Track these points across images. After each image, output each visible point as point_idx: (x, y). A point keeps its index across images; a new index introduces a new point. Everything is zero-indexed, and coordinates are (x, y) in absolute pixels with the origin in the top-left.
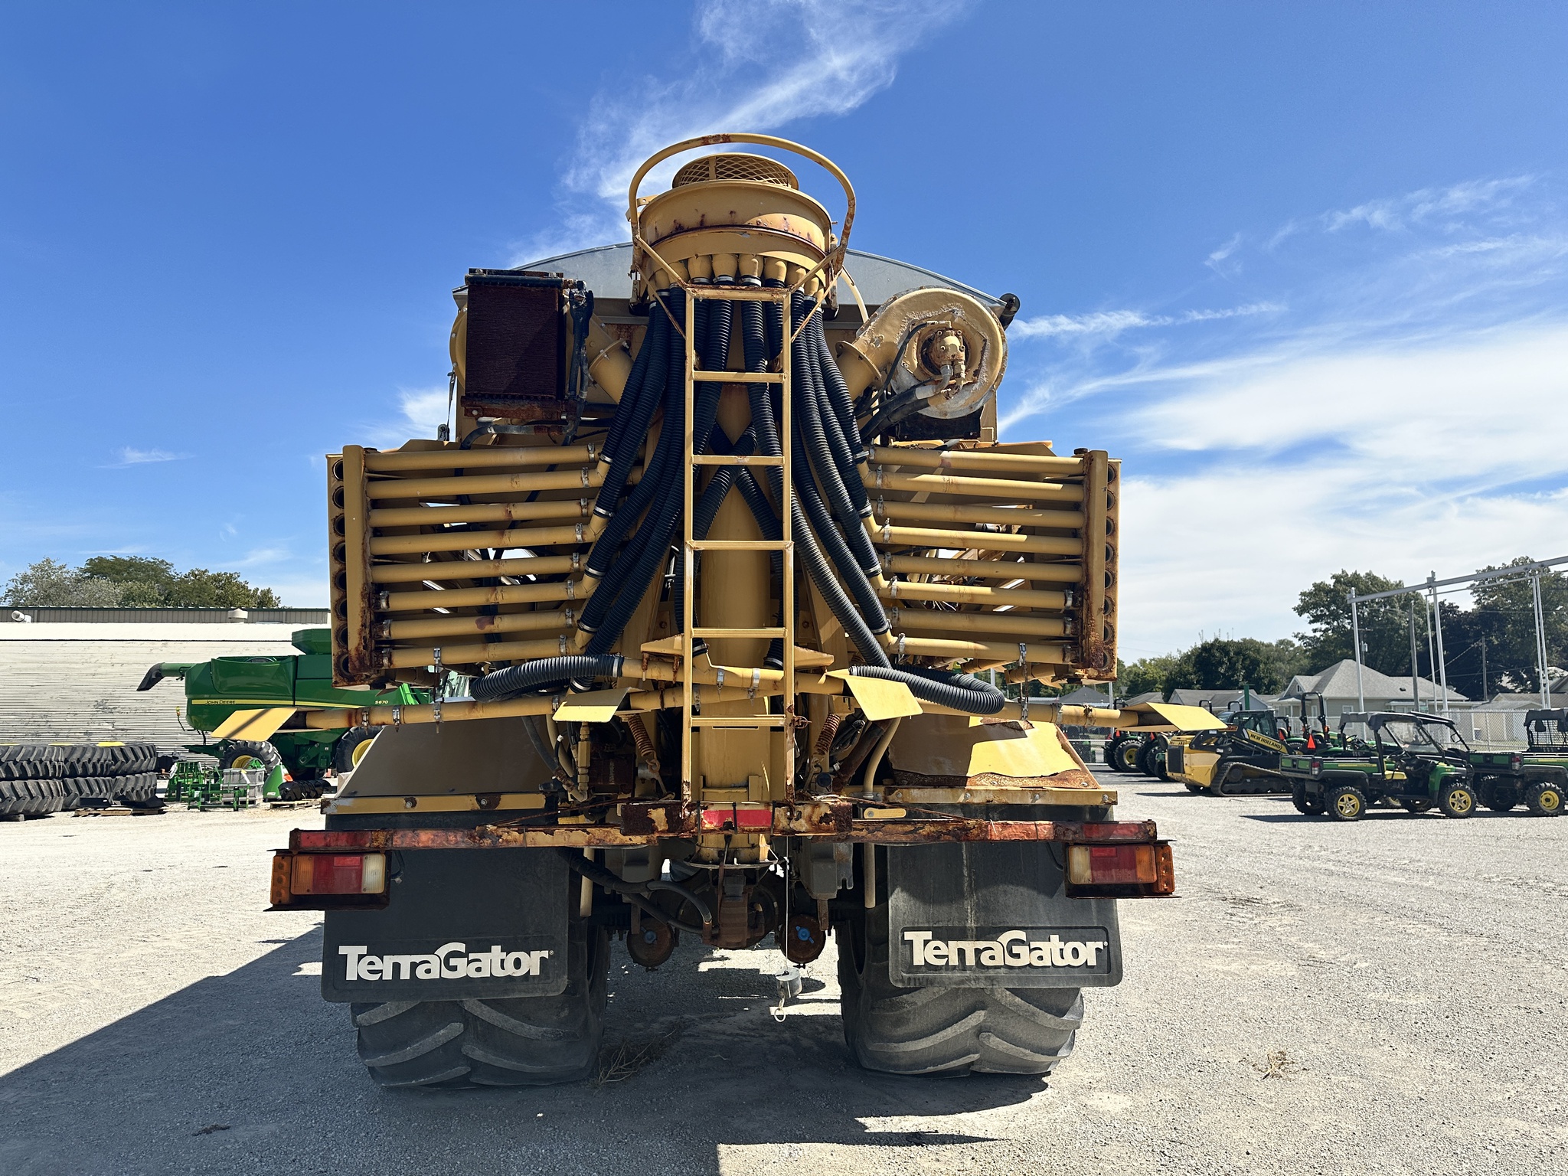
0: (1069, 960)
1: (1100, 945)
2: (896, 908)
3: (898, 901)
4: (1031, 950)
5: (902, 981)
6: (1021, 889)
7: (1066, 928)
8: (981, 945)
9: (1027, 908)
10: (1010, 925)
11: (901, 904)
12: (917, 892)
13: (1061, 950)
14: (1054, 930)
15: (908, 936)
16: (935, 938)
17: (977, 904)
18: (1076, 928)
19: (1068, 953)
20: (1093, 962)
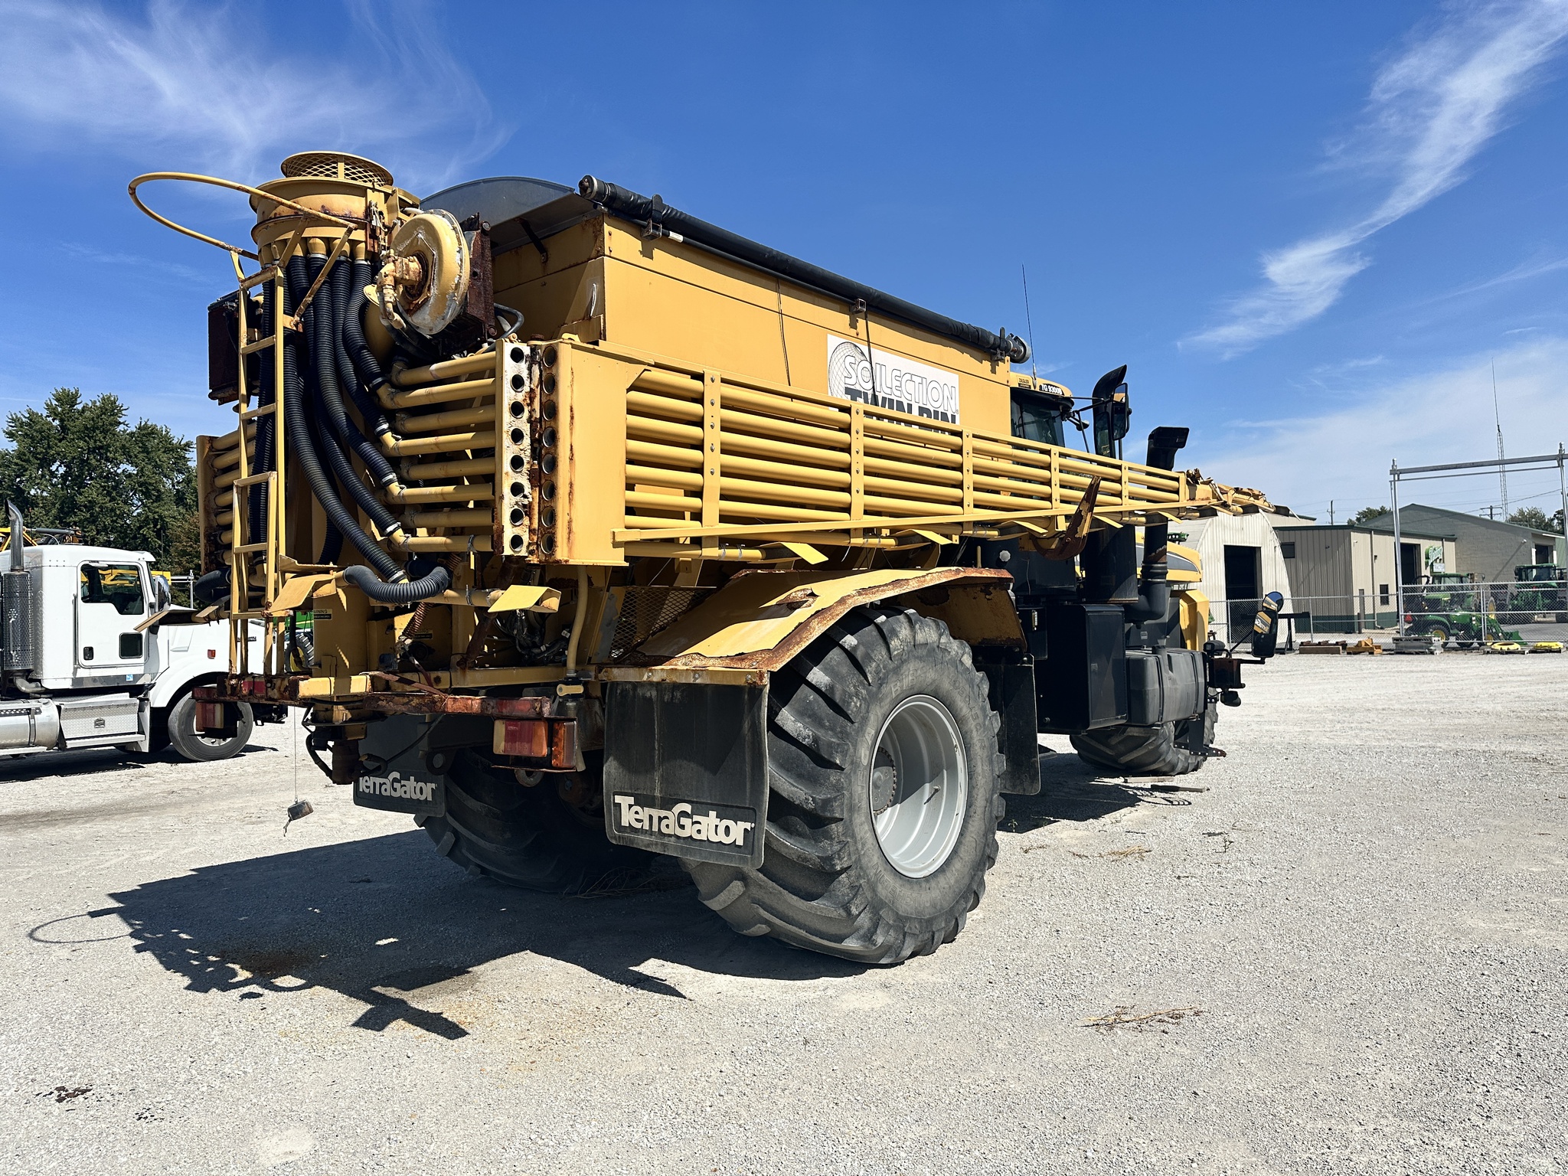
0: (722, 838)
1: (748, 826)
2: (609, 774)
3: (611, 768)
4: (693, 823)
5: (615, 838)
6: (693, 765)
7: (724, 805)
8: (663, 813)
9: (694, 783)
10: (681, 797)
11: (613, 771)
12: (625, 763)
13: (717, 826)
14: (713, 806)
15: (618, 799)
16: (636, 804)
17: (662, 776)
18: (732, 807)
19: (721, 830)
20: (740, 842)
